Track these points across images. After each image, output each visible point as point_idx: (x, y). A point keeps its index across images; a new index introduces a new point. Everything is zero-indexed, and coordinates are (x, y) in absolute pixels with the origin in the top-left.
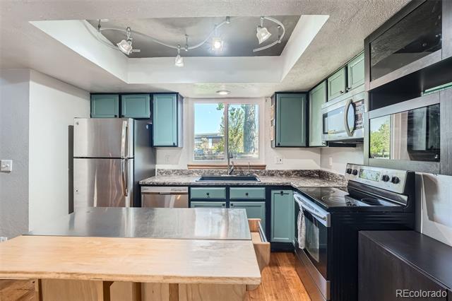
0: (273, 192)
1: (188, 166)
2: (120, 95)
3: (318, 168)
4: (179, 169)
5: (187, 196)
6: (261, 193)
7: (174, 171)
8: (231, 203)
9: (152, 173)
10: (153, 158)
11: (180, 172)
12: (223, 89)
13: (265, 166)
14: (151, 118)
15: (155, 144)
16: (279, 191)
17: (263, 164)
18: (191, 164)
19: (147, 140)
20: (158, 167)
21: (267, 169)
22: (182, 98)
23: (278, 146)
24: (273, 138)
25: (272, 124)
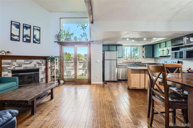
1: (123, 62)
2: (109, 45)
4: (120, 63)
13: (141, 62)
23: (146, 57)
24: (144, 55)
25: (143, 52)
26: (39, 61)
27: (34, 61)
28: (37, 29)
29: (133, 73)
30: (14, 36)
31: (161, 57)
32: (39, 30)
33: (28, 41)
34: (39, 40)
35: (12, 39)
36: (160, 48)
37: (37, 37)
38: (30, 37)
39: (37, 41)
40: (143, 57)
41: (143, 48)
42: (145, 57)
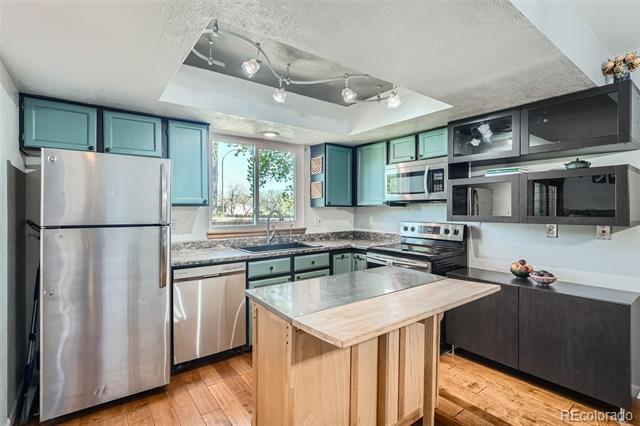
0: (335, 257)
1: (208, 234)
2: (101, 109)
3: (353, 229)
4: (194, 240)
5: (245, 275)
7: (188, 243)
8: (296, 276)
11: (198, 245)
12: (270, 129)
13: (304, 229)
16: (340, 256)
17: (302, 226)
18: (210, 231)
21: (307, 232)
23: (328, 205)
24: (318, 195)
25: (313, 178)
29: (305, 358)
31: (393, 204)
36: (388, 163)
40: (313, 203)
41: (312, 157)
42: (321, 204)
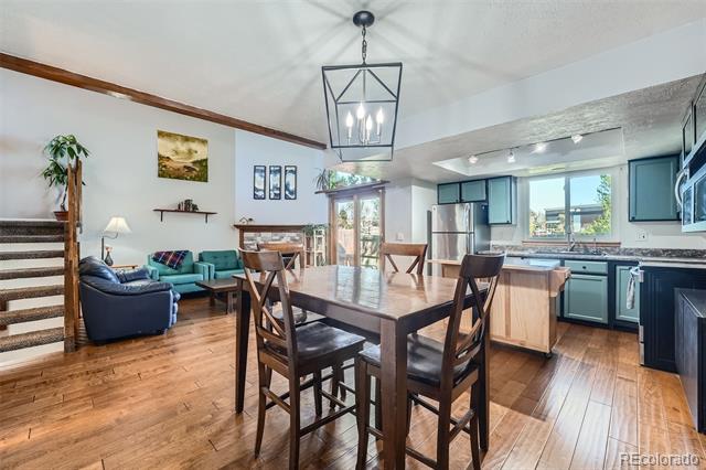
0: (618, 268)
2: (460, 183)
4: (513, 245)
6: (603, 267)
9: (488, 247)
10: (487, 235)
13: (620, 244)
14: (487, 201)
15: (490, 222)
16: (626, 268)
17: (617, 241)
19: (483, 220)
20: (492, 243)
21: (622, 247)
22: (516, 178)
23: (632, 220)
26: (293, 234)
27: (287, 234)
28: (291, 171)
30: (258, 190)
32: (295, 172)
33: (278, 197)
34: (294, 192)
35: (256, 197)
37: (292, 188)
38: (280, 189)
39: (292, 194)
